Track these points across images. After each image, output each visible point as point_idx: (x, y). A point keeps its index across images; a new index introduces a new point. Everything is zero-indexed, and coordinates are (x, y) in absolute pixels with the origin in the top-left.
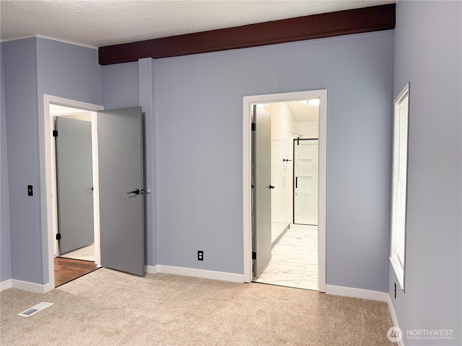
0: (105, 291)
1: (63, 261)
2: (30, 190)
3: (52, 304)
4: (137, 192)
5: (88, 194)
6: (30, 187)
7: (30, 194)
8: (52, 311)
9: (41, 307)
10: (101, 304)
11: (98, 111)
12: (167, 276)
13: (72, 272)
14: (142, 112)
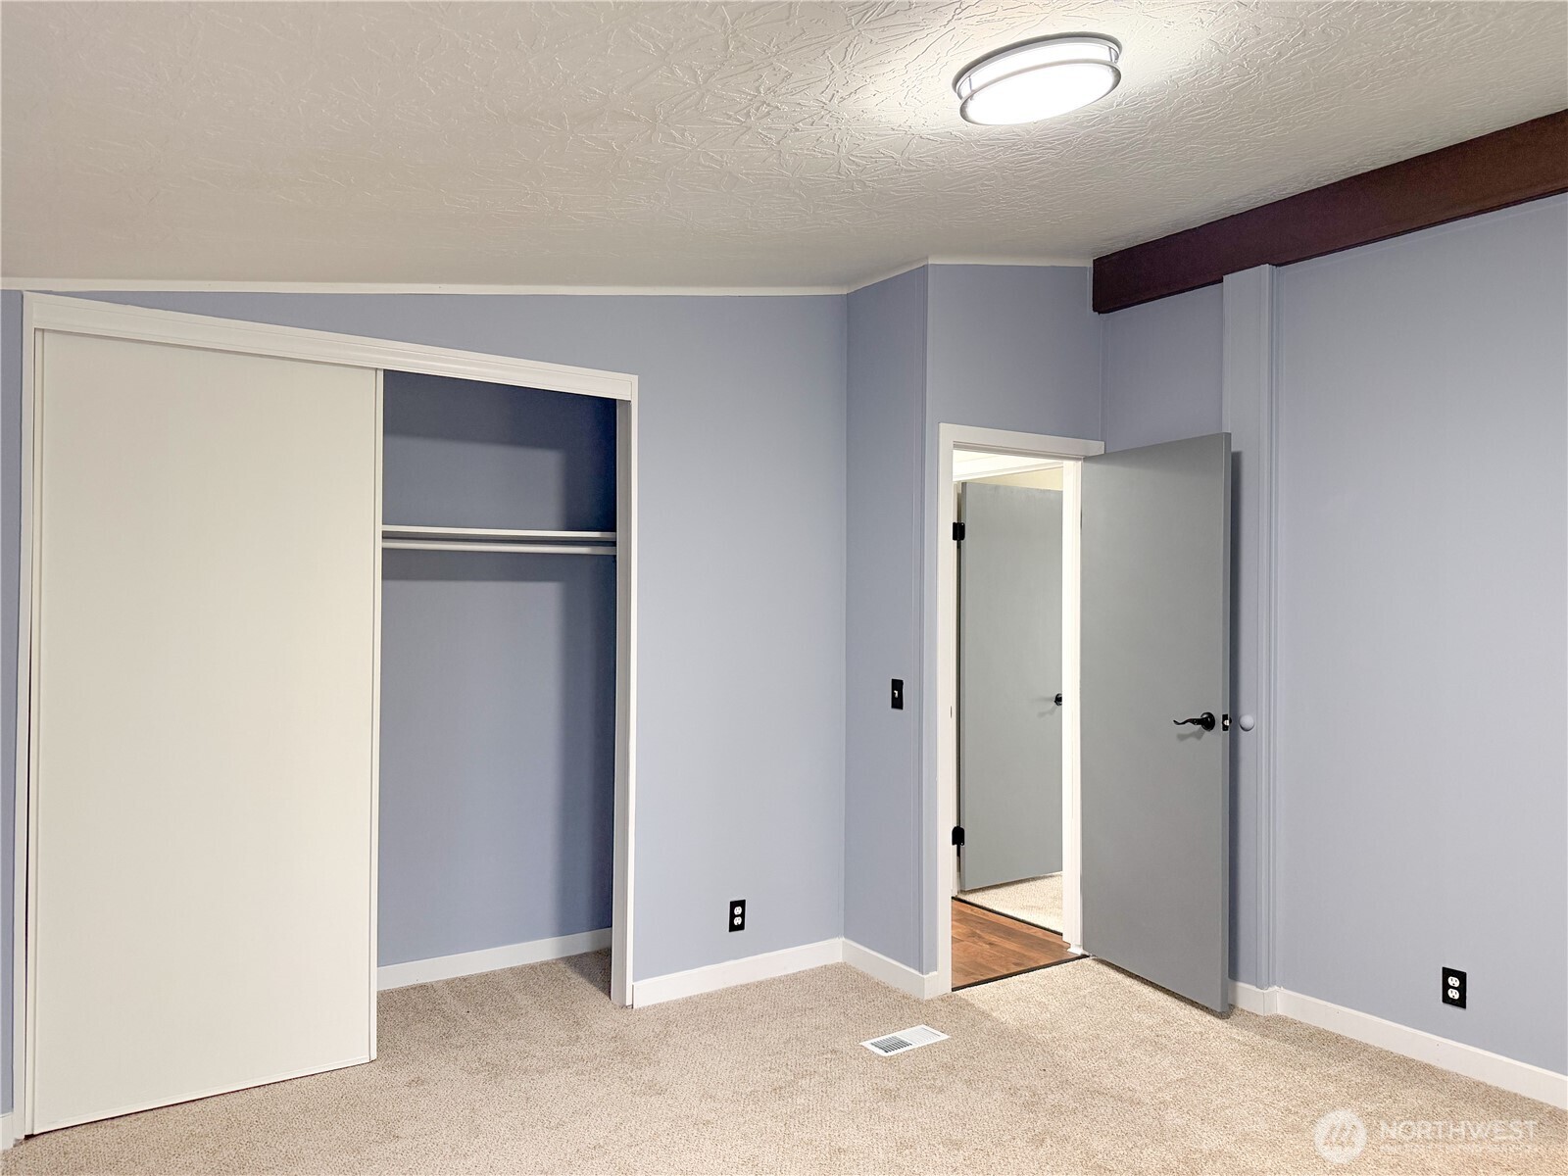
0: (1098, 1037)
1: (969, 912)
2: (896, 692)
3: (944, 1037)
4: (1207, 722)
5: (1042, 715)
6: (897, 685)
7: (897, 703)
8: (946, 1058)
9: (919, 1036)
10: (1085, 1074)
11: (1086, 459)
12: (1312, 1035)
13: (998, 952)
14: (1233, 450)
